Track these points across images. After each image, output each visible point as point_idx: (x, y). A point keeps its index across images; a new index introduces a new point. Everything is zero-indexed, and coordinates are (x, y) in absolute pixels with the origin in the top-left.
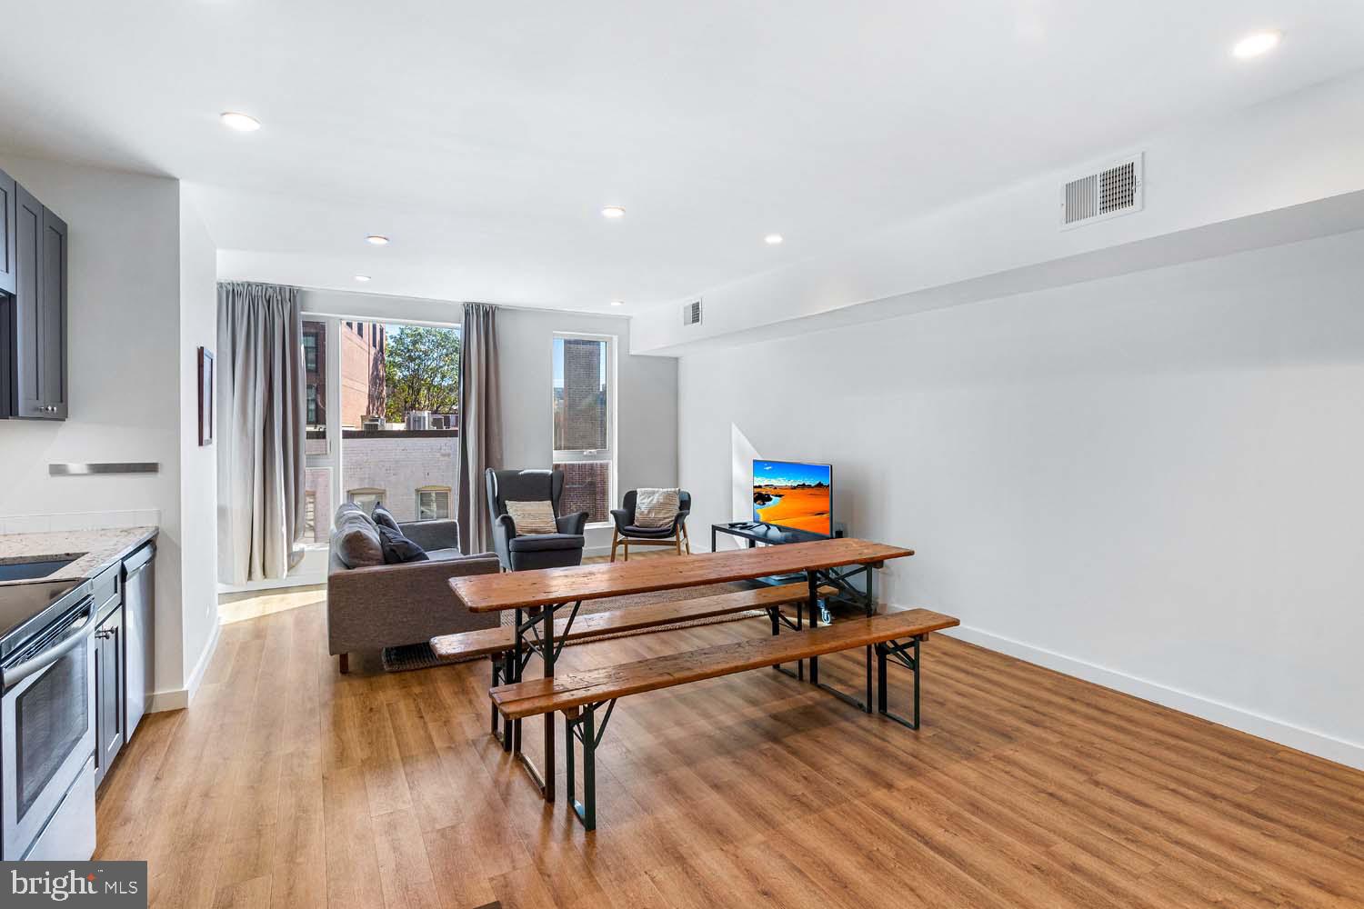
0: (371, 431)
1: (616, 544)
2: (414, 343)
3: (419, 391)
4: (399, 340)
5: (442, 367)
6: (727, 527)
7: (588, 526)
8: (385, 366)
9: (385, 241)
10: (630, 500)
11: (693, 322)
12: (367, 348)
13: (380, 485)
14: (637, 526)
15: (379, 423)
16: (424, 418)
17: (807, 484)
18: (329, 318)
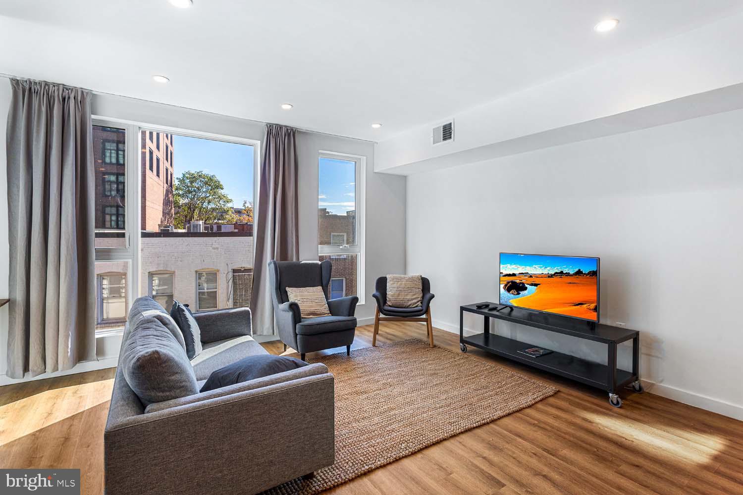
0: (165, 233)
1: (378, 320)
2: (191, 182)
3: (194, 210)
4: (182, 181)
5: (208, 197)
6: (475, 308)
8: (173, 195)
10: (382, 284)
11: (445, 139)
12: (162, 184)
13: (171, 268)
14: (390, 306)
15: (170, 229)
16: (200, 225)
17: (564, 272)
18: (129, 125)
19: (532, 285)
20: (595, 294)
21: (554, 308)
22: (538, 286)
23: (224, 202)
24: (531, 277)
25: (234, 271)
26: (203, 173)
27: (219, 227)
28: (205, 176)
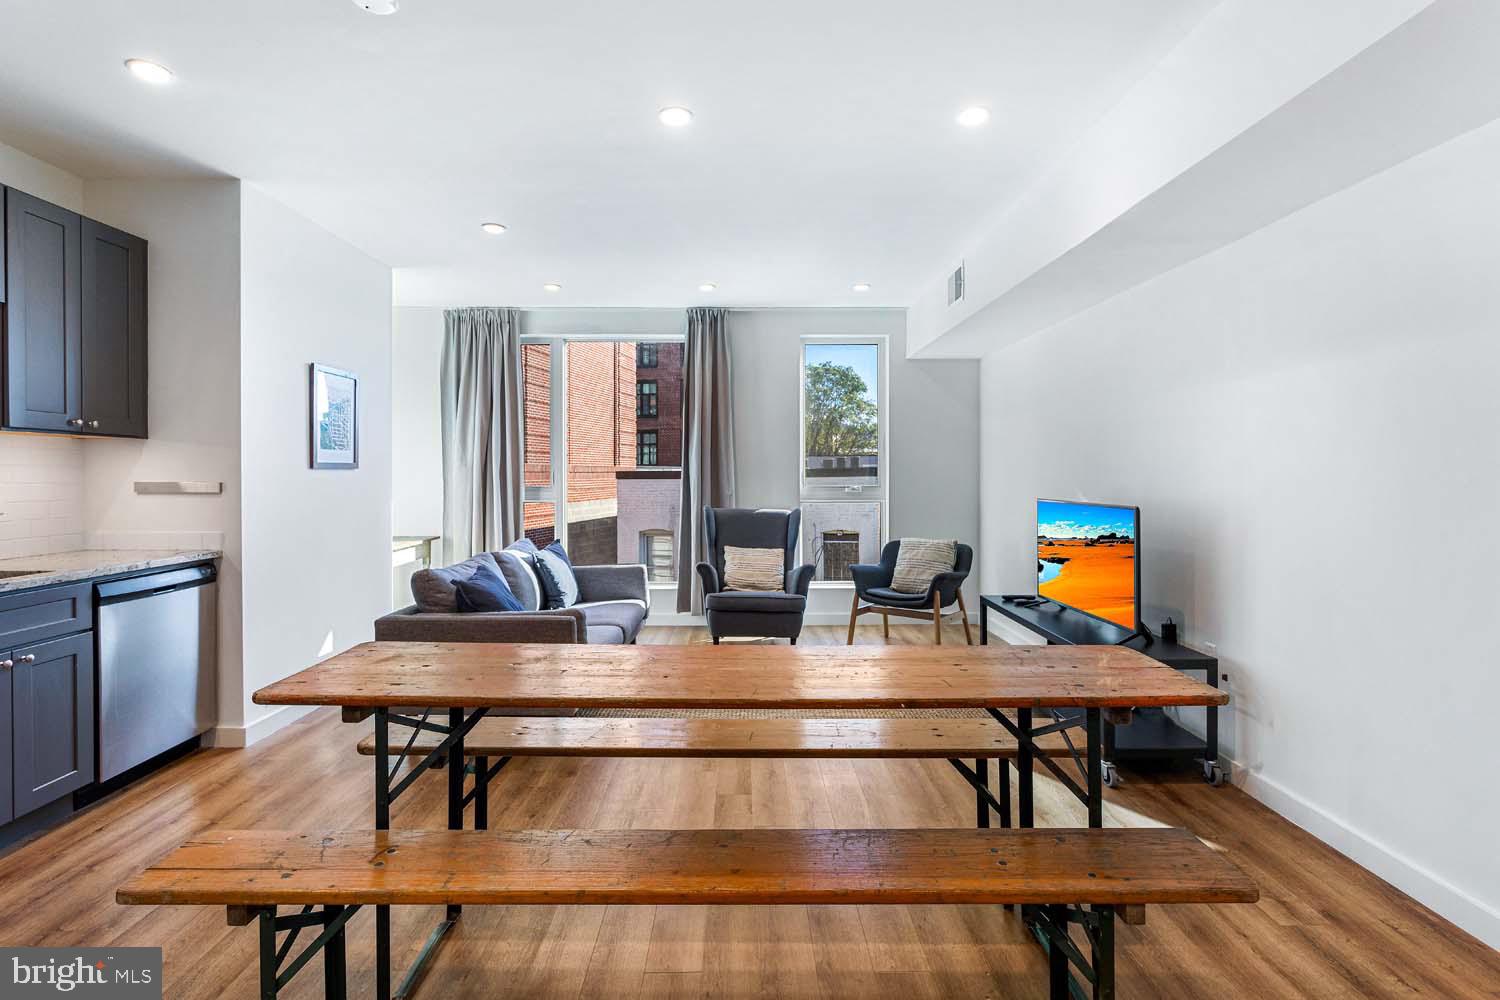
1: (857, 612)
7: (812, 585)
9: (501, 230)
10: (889, 553)
11: (957, 297)
14: (894, 590)
17: (1119, 535)
18: (552, 339)
19: (1053, 560)
20: (1132, 581)
21: (1100, 606)
22: (1066, 563)
23: (867, 414)
24: (1051, 544)
25: (827, 536)
26: (833, 365)
27: (855, 461)
28: (836, 371)
